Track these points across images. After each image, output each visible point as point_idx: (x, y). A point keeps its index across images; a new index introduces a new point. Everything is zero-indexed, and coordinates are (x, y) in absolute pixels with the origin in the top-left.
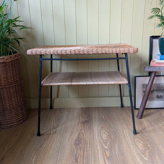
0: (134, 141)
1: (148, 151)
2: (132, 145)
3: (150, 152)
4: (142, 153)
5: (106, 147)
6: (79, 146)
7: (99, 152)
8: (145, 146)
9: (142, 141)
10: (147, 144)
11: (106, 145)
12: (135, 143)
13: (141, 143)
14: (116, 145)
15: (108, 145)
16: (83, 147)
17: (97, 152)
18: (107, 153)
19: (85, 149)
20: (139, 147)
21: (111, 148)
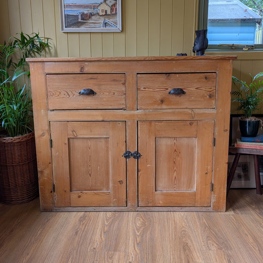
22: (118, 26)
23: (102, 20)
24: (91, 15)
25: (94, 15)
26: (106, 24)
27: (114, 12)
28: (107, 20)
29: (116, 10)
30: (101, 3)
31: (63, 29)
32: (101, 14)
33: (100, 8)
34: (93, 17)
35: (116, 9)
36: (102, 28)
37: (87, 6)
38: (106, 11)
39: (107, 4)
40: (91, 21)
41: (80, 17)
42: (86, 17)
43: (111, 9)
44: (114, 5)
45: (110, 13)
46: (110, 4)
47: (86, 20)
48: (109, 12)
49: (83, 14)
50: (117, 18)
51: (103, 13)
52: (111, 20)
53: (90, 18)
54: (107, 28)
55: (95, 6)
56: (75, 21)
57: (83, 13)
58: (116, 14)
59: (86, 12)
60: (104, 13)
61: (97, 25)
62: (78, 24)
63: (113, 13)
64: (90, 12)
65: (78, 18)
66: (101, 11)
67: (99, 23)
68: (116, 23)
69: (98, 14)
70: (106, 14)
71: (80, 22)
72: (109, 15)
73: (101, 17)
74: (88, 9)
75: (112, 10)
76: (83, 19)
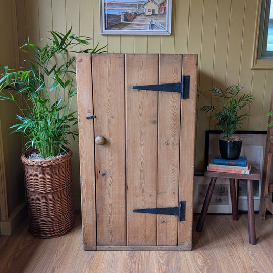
0: (193, 256)
1: (206, 267)
2: (190, 260)
3: (208, 269)
4: (200, 269)
5: (163, 262)
6: (133, 259)
7: (155, 267)
8: (205, 261)
9: (202, 256)
10: (207, 260)
11: (163, 260)
12: (194, 258)
13: (201, 258)
14: (174, 260)
15: (164, 260)
16: (137, 260)
17: (153, 266)
18: (163, 268)
19: (140, 263)
20: (198, 262)
21: (168, 263)
24: (136, 15)
25: (139, 15)
26: (152, 26)
28: (154, 22)
31: (102, 31)
32: (147, 13)
34: (138, 18)
35: (165, 8)
36: (148, 30)
37: (131, 4)
40: (135, 22)
41: (122, 17)
43: (159, 8)
44: (164, 3)
45: (157, 13)
46: (159, 3)
47: (130, 21)
49: (126, 14)
50: (166, 18)
51: (149, 13)
52: (159, 21)
53: (134, 18)
54: (154, 30)
56: (117, 22)
57: (127, 13)
58: (165, 13)
59: (130, 12)
60: (151, 13)
61: (143, 27)
62: (120, 25)
64: (134, 11)
67: (145, 24)
68: (165, 25)
69: (144, 14)
70: (153, 14)
71: (122, 23)
72: (157, 15)
73: (147, 18)
74: (133, 8)
75: (160, 9)
76: (126, 19)
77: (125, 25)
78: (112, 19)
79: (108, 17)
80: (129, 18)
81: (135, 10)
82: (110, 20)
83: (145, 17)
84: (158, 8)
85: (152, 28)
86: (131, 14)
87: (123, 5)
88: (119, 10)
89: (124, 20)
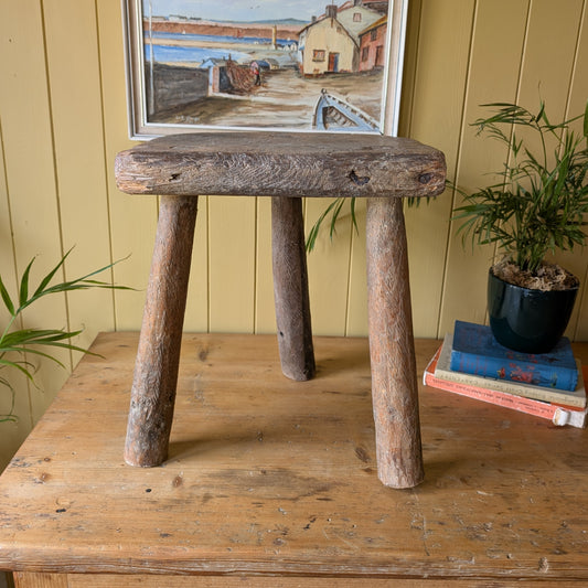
22: (381, 125)
23: (311, 97)
24: (266, 71)
25: (276, 72)
27: (370, 64)
28: (335, 98)
29: (379, 55)
30: (315, 22)
31: (135, 129)
32: (309, 68)
33: (310, 42)
34: (273, 82)
36: (310, 130)
38: (333, 59)
39: (340, 28)
40: (261, 99)
41: (213, 78)
42: (243, 77)
43: (357, 50)
44: (375, 31)
46: (356, 28)
47: (241, 92)
48: (345, 64)
49: (228, 68)
53: (258, 83)
55: (285, 35)
56: (194, 96)
57: (230, 62)
58: (377, 70)
59: (241, 58)
60: (323, 67)
63: (364, 66)
64: (259, 57)
65: (207, 83)
66: (309, 55)
67: (299, 108)
69: (297, 68)
70: (333, 71)
72: (345, 74)
73: (310, 84)
74: (255, 46)
75: (360, 52)
76: (226, 87)
77: (222, 107)
78: (174, 84)
79: (157, 73)
80: (239, 81)
81: (265, 53)
82: (167, 87)
83: (301, 81)
84: (351, 47)
85: (325, 123)
86: (245, 67)
87: (215, 30)
88: (200, 49)
89: (221, 90)
